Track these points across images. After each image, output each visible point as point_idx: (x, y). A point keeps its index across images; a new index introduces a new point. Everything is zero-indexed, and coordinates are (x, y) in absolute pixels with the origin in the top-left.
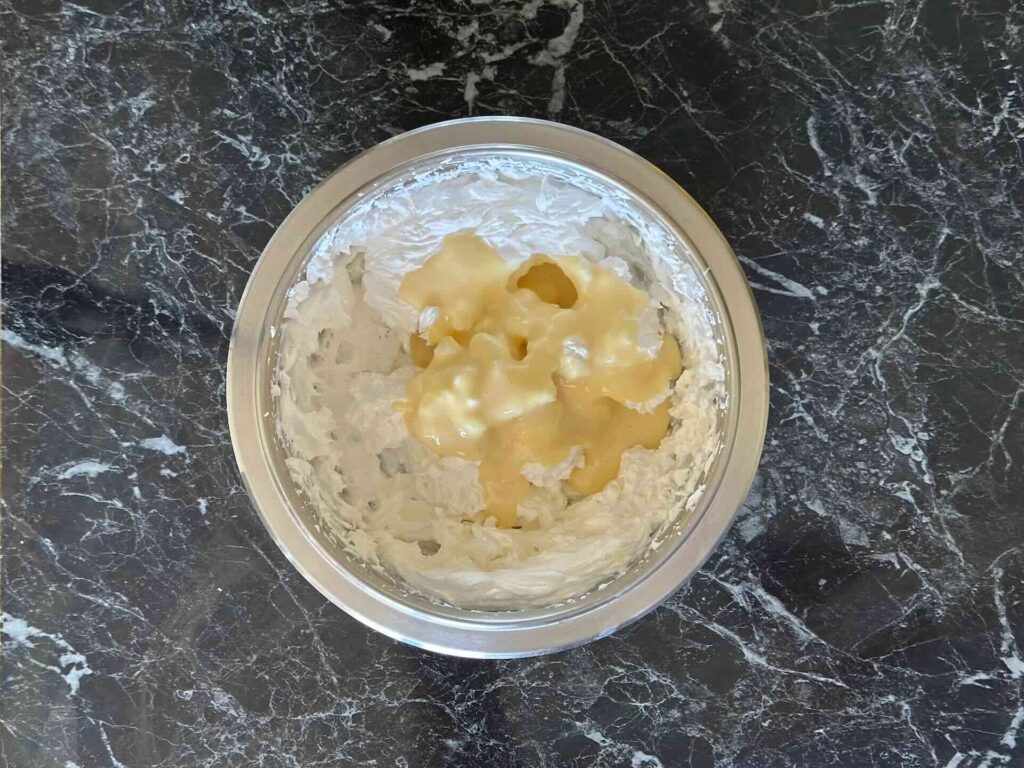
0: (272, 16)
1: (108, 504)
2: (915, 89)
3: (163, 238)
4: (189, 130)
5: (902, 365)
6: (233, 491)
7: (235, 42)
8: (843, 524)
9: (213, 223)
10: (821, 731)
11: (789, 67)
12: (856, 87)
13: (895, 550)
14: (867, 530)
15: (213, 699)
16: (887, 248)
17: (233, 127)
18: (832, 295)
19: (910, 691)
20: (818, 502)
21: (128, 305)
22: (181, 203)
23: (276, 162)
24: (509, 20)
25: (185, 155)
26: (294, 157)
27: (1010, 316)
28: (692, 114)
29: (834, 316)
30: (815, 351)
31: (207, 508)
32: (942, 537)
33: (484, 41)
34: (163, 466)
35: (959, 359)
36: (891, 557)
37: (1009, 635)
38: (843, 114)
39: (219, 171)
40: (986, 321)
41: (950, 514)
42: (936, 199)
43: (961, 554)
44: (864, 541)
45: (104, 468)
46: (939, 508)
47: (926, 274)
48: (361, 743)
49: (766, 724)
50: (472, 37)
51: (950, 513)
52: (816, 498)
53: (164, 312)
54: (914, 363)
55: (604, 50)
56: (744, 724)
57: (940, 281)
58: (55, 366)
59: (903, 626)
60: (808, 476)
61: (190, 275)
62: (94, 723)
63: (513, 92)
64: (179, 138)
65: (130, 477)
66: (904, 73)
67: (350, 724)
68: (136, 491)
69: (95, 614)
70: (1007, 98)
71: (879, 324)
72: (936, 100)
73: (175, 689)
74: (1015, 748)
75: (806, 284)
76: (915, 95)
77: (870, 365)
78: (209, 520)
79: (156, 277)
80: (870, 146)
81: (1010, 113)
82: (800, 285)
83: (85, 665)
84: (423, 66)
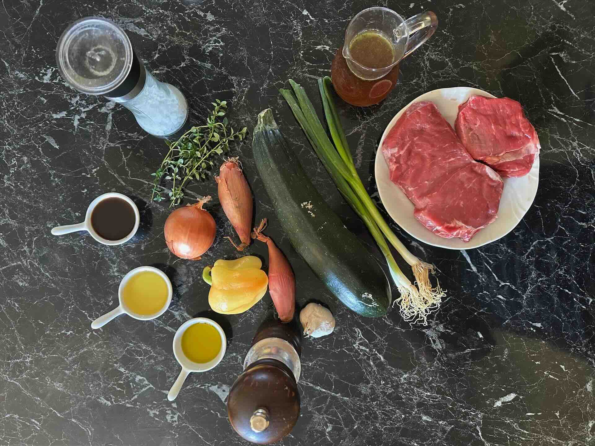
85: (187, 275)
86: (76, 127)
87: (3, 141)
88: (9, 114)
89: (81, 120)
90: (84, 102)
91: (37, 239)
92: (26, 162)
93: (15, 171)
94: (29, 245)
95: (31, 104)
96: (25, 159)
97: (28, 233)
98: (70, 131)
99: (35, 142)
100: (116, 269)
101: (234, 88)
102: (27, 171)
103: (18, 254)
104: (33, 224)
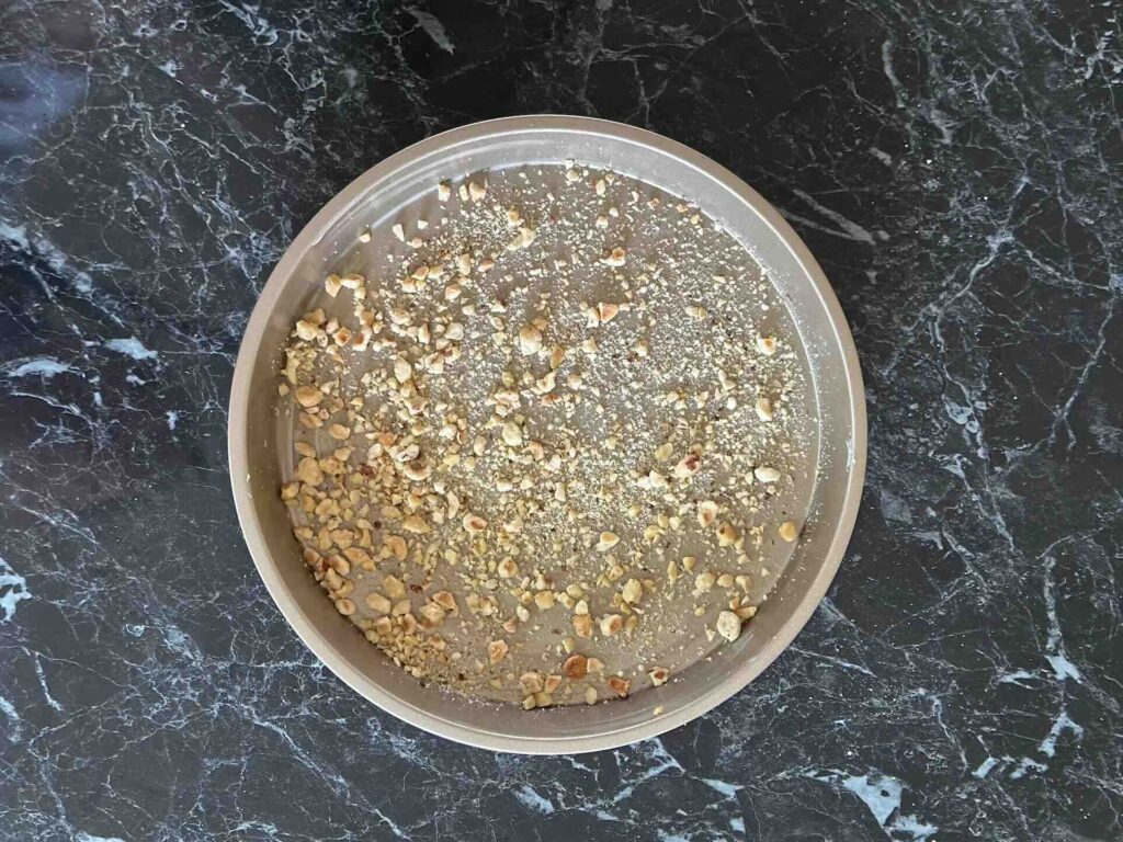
1: (64, 409)
2: (1004, 19)
3: (148, 113)
5: (964, 325)
6: (207, 407)
8: (885, 496)
9: (207, 101)
10: (841, 722)
12: (940, 12)
13: (939, 529)
14: (910, 504)
15: (166, 637)
16: (959, 194)
18: (895, 241)
19: (943, 685)
21: (104, 186)
22: (173, 75)
23: (283, 37)
25: (181, 21)
26: (305, 34)
27: (1086, 281)
28: (757, 25)
29: (895, 266)
30: (870, 303)
31: (176, 422)
32: (992, 518)
34: (130, 371)
35: (1028, 325)
36: (934, 536)
37: (1056, 632)
38: (923, 40)
39: (218, 42)
40: (1060, 283)
41: (1002, 494)
42: (1017, 144)
43: (1011, 539)
44: (907, 517)
45: (61, 368)
46: (991, 486)
47: (999, 225)
48: (330, 699)
49: (781, 710)
51: (1002, 492)
53: (143, 197)
54: (977, 323)
56: (757, 709)
57: (1014, 236)
58: (15, 248)
59: (941, 613)
61: (178, 159)
62: (29, 654)
65: (91, 381)
66: (994, 1)
67: (319, 676)
68: (97, 397)
69: (40, 531)
70: (1103, 39)
71: (944, 278)
72: (1026, 34)
73: (125, 622)
74: (1053, 758)
75: (867, 227)
76: (1002, 26)
77: (930, 323)
78: (177, 437)
79: (138, 156)
80: (949, 78)
81: (1105, 54)
82: (860, 228)
83: (24, 588)
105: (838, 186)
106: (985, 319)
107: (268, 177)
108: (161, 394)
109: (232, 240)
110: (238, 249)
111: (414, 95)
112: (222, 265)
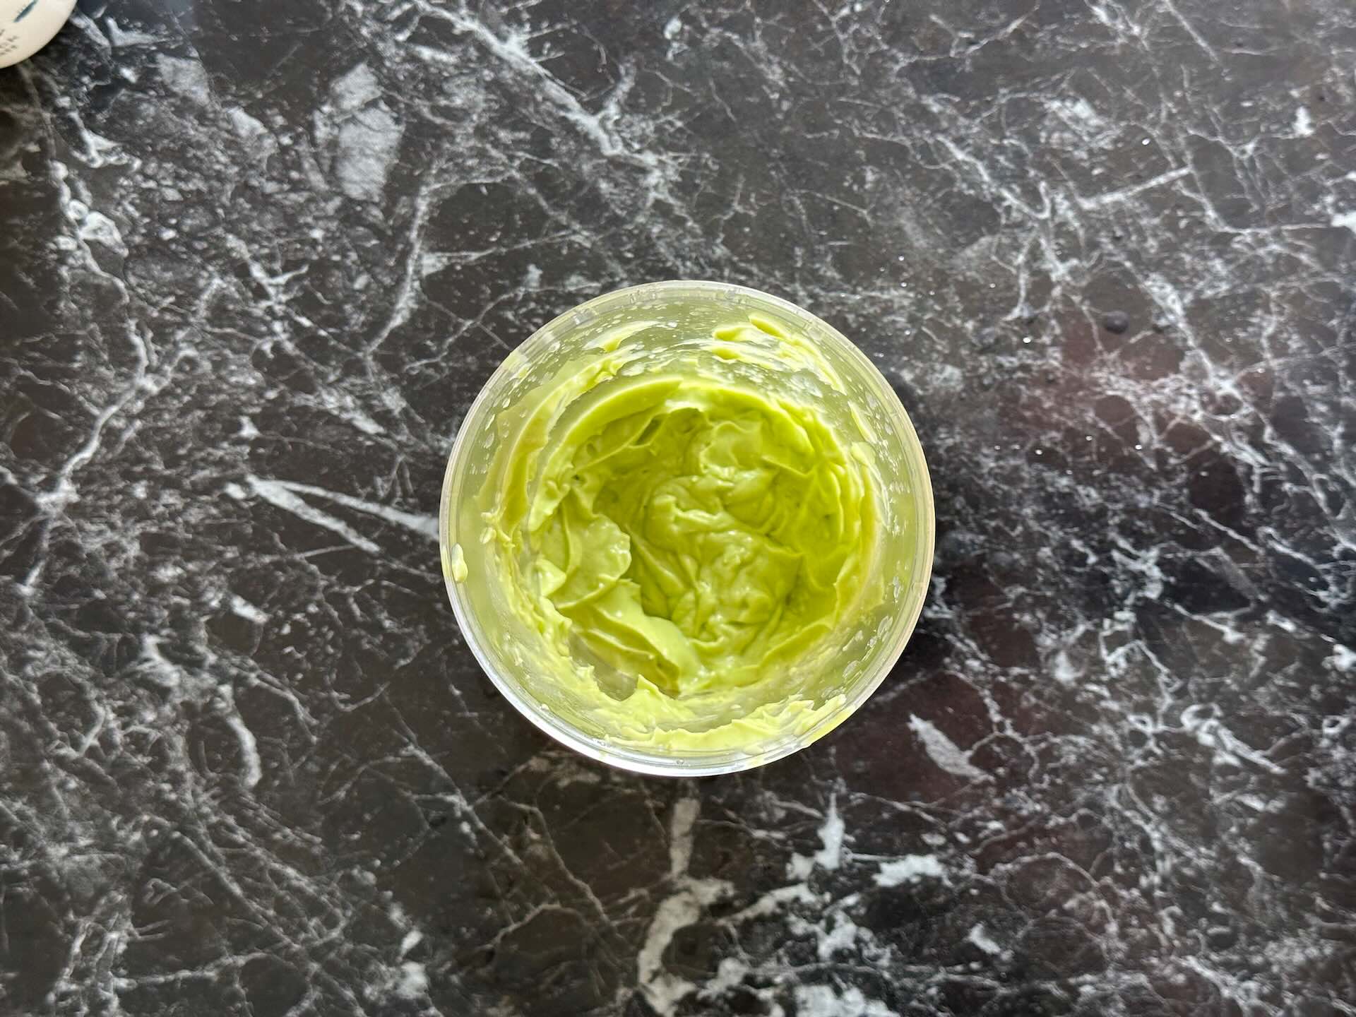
0: (1179, 970)
2: (78, 830)
4: (1327, 774)
5: (103, 364)
6: (1250, 147)
7: (1243, 925)
8: (201, 95)
9: (1284, 613)
11: (291, 872)
12: (177, 834)
13: (115, 49)
14: (163, 85)
16: (126, 561)
17: (1247, 781)
18: (218, 484)
20: (243, 132)
22: (1339, 648)
23: (1172, 718)
24: (767, 956)
25: (1332, 731)
26: (1140, 727)
28: (453, 792)
29: (215, 447)
30: (248, 389)
31: (1294, 118)
33: (810, 922)
35: (7, 373)
36: (123, 38)
39: (1272, 703)
41: (24, 111)
42: (43, 644)
44: (166, 64)
46: (41, 121)
47: (61, 518)
50: (830, 928)
51: (22, 113)
52: (248, 138)
54: (82, 368)
55: (604, 904)
57: (36, 505)
60: (261, 174)
61: (1323, 522)
63: (760, 834)
64: (1344, 760)
66: (97, 858)
71: (140, 433)
72: (43, 811)
75: (263, 503)
76: (78, 820)
77: (155, 364)
78: (1292, 97)
80: (154, 735)
82: (273, 500)
84: (915, 880)
85: (339, 152)
86: (833, 811)
87: (1167, 755)
88: (1144, 881)
89: (811, 845)
90: (800, 927)
91: (1007, 311)
92: (1062, 658)
93: (1111, 616)
94: (1042, 284)
95: (1044, 924)
96: (1064, 673)
97: (1046, 339)
98: (857, 798)
99: (1019, 747)
100: (654, 178)
101: (118, 992)
102: (1052, 617)
103: (1093, 245)
104: (1021, 381)
105: (310, 560)
106: (72, 374)
107: (1180, 506)
108: (1322, 161)
109: (1228, 405)
110: (1219, 393)
111: (965, 649)
112: (1242, 367)
